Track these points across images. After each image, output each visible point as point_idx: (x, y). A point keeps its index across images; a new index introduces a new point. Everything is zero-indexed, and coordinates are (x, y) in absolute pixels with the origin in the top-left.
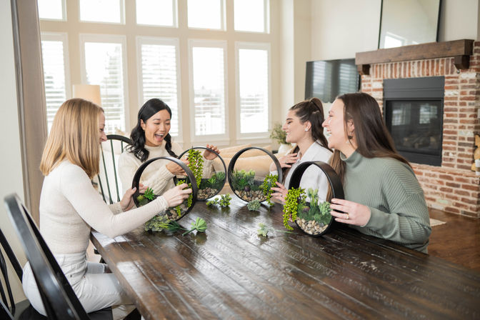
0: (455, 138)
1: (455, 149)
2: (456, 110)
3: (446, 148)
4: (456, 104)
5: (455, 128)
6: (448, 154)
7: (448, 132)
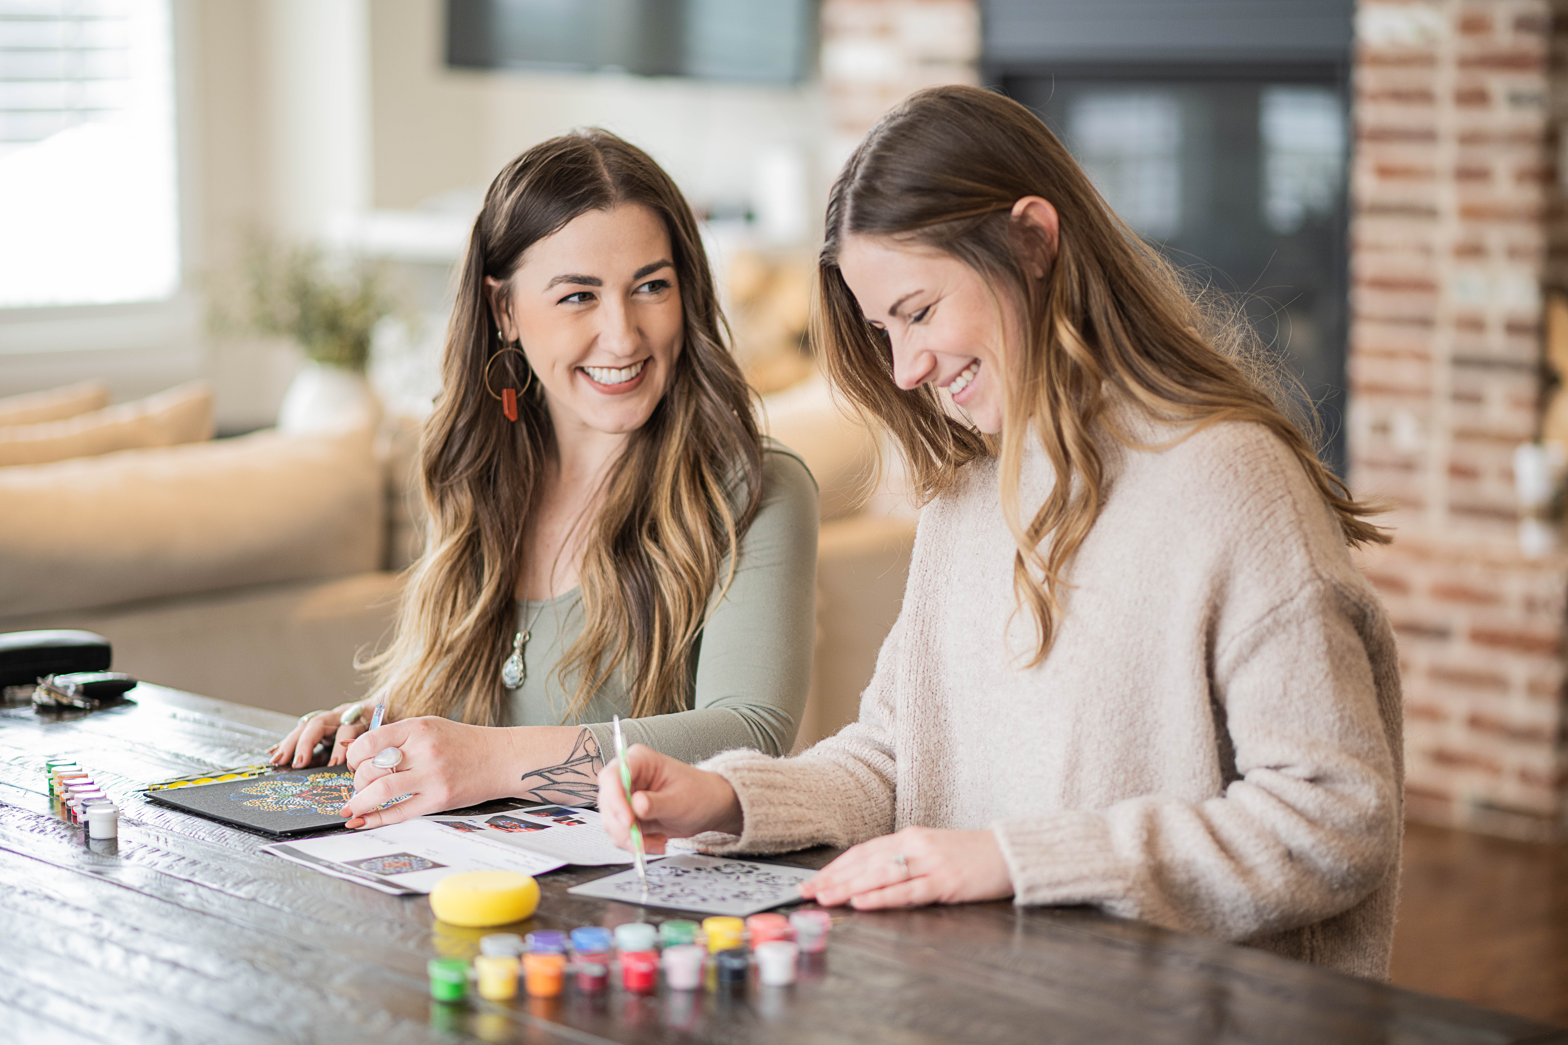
0: (1425, 323)
1: (1424, 393)
2: (1427, 136)
3: (1377, 389)
4: (1424, 97)
5: (1426, 250)
6: (1383, 428)
7: (1385, 284)
